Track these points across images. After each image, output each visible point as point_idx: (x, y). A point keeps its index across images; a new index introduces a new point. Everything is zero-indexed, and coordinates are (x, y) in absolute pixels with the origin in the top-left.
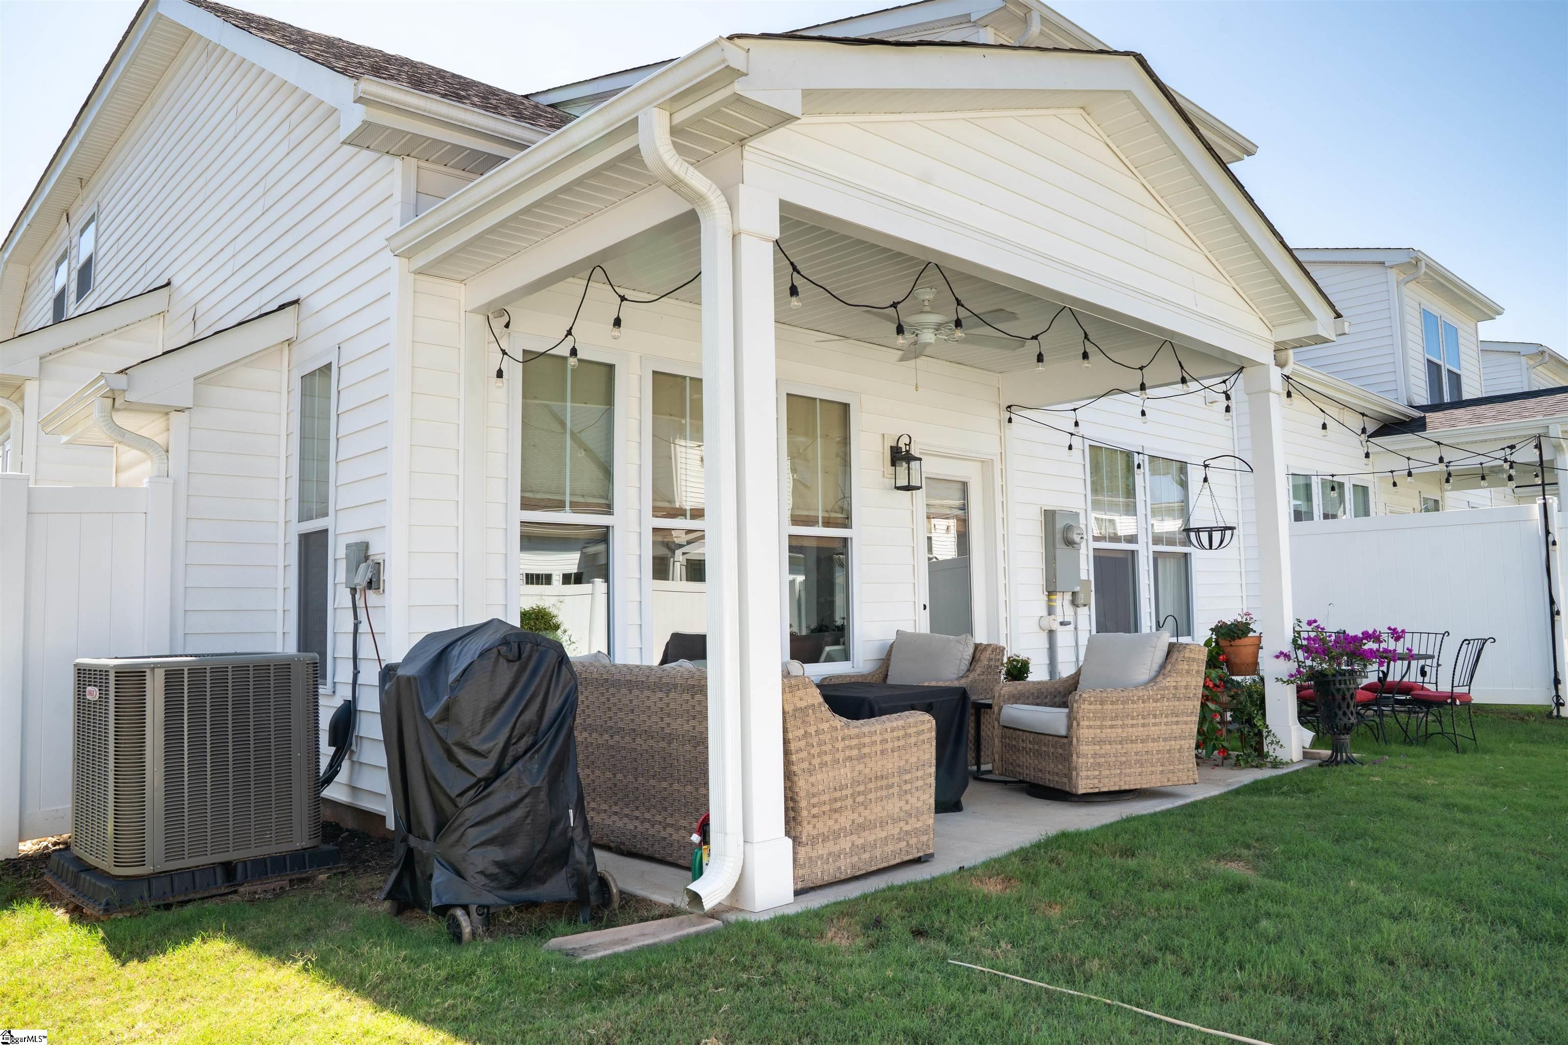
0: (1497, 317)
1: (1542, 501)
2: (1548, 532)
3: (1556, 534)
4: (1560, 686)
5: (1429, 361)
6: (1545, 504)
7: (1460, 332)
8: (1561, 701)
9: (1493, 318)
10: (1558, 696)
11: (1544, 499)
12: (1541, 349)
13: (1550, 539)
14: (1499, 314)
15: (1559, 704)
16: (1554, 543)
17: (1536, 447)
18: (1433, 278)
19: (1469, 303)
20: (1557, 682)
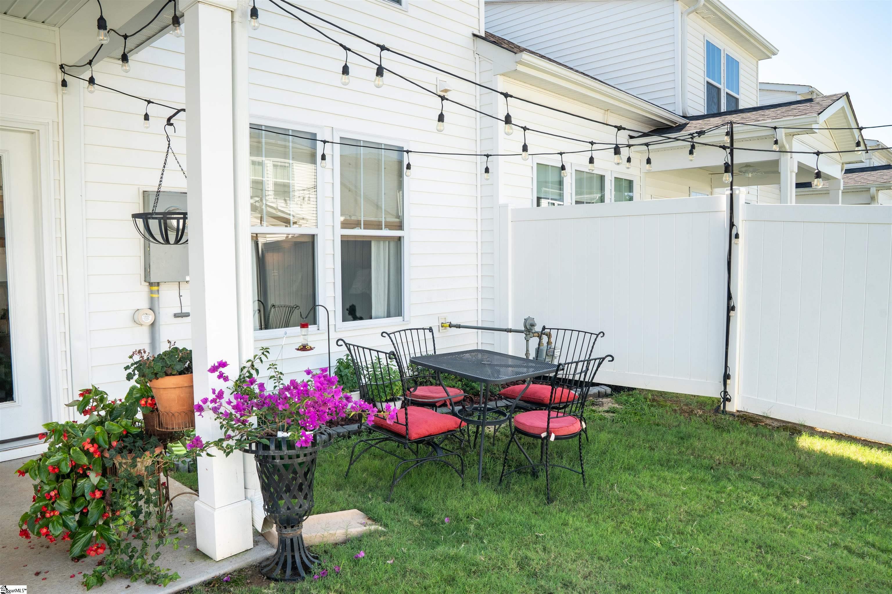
0: (773, 57)
1: (729, 192)
2: (732, 225)
3: (741, 227)
4: (728, 381)
5: (708, 82)
6: (732, 195)
7: (741, 66)
8: (728, 396)
9: (769, 58)
10: (725, 392)
11: (732, 189)
12: (811, 89)
13: (734, 232)
14: (774, 54)
15: (727, 399)
16: (737, 236)
17: (727, 134)
18: (715, 14)
19: (748, 40)
20: (727, 377)
